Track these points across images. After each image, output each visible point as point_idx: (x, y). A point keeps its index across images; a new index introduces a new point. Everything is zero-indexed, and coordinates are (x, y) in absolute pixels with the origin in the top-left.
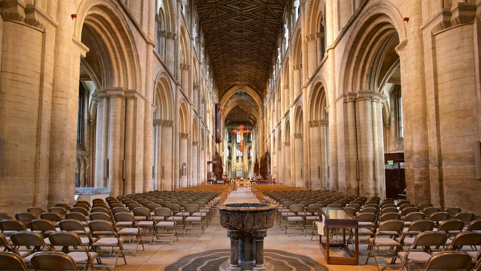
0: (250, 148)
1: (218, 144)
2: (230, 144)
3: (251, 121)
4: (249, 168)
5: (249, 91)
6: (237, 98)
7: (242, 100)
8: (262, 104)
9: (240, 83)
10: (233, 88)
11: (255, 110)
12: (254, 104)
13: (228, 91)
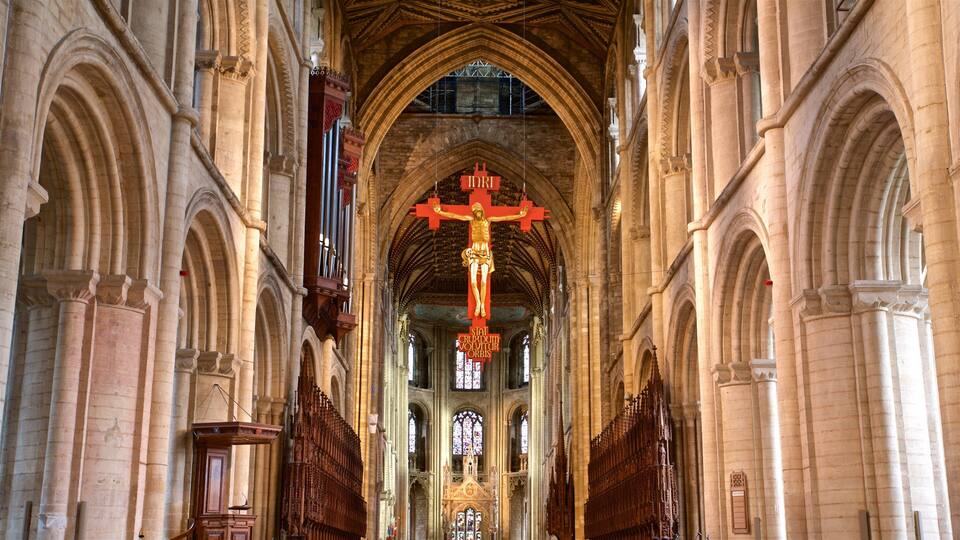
0: (519, 416)
1: (331, 343)
2: (424, 396)
3: (527, 276)
4: (513, 512)
5: (526, 62)
6: (459, 130)
7: (483, 142)
8: (595, 133)
9: (472, 14)
10: (434, 45)
11: (553, 195)
12: (547, 164)
13: (404, 61)
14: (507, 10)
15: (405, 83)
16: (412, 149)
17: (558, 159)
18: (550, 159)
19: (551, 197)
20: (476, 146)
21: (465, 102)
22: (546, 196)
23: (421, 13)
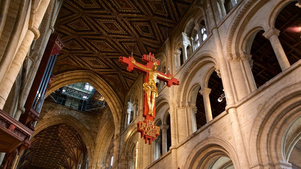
5: (102, 87)
6: (64, 111)
7: (71, 116)
8: (120, 112)
9: (91, 66)
10: (75, 72)
11: (90, 137)
12: (89, 128)
13: (64, 73)
14: (102, 68)
15: (62, 80)
16: (47, 113)
17: (93, 127)
18: (91, 126)
19: (89, 138)
20: (68, 117)
21: (68, 104)
22: (87, 137)
23: (74, 61)
